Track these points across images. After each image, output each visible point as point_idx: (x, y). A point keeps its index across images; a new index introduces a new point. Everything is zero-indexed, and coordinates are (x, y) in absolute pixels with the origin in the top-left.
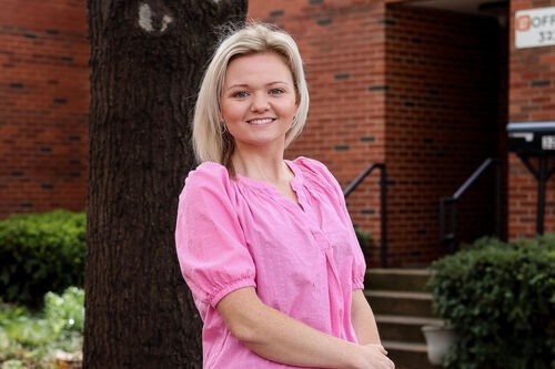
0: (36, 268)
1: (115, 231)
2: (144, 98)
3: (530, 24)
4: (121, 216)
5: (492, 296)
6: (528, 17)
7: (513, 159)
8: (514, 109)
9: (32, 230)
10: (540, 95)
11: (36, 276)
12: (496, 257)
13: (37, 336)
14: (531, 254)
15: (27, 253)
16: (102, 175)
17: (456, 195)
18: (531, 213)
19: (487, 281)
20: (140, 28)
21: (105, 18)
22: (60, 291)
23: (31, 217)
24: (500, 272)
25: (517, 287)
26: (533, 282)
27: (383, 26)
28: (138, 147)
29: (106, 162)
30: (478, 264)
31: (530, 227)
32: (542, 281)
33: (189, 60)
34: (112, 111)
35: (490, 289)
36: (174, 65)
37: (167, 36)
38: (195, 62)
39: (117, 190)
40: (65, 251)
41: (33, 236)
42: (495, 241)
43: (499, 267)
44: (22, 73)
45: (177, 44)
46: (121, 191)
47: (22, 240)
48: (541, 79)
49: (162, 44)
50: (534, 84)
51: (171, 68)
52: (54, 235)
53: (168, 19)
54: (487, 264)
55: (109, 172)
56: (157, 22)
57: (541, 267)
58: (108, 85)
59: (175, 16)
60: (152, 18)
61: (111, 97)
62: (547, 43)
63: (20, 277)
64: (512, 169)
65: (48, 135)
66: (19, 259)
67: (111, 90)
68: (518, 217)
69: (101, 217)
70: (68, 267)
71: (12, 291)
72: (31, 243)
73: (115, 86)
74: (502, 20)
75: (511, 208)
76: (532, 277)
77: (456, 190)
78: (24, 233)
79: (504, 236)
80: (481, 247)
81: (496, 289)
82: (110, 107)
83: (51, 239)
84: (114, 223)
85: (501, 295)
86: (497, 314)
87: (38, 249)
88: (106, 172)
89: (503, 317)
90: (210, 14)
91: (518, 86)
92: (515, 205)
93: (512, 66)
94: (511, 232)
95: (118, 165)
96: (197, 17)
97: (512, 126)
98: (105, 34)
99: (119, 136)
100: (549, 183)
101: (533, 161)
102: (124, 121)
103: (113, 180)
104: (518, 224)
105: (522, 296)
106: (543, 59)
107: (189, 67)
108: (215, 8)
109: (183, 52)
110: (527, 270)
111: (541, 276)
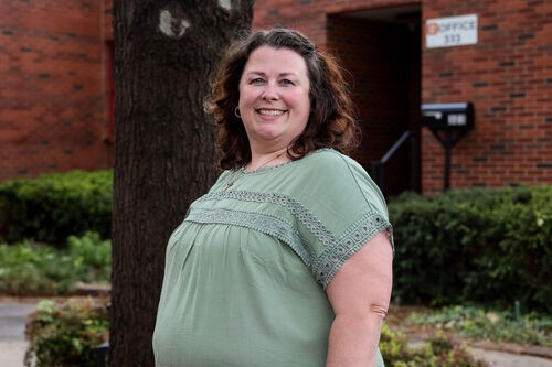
0: (60, 216)
1: (139, 212)
2: (165, 95)
3: (437, 29)
4: (145, 198)
5: (416, 238)
6: (435, 25)
7: (426, 132)
8: (425, 94)
9: (57, 185)
10: (446, 83)
11: (61, 221)
12: (419, 208)
13: (63, 271)
14: (445, 206)
15: (54, 205)
16: (127, 162)
17: (384, 159)
18: (439, 173)
19: (411, 227)
20: (161, 33)
21: (129, 23)
22: (79, 234)
23: (56, 176)
24: (421, 220)
25: (435, 231)
26: (448, 227)
27: (324, 31)
28: (160, 138)
29: (131, 150)
30: (404, 214)
31: (439, 184)
32: (455, 227)
33: (205, 61)
34: (136, 106)
35: (413, 233)
36: (192, 65)
37: (185, 39)
38: (210, 62)
39: (141, 176)
40: (83, 203)
41: (58, 191)
42: (414, 194)
43: (421, 216)
44: (49, 67)
45: (194, 46)
46: (145, 177)
47: (50, 194)
48: (446, 71)
49: (180, 46)
50: (442, 75)
51: (189, 68)
52: (74, 190)
53: (186, 24)
54: (411, 214)
55: (134, 160)
56: (176, 27)
57: (454, 216)
58: (132, 83)
59: (193, 21)
60: (172, 23)
61: (136, 93)
62: (451, 44)
63: (48, 223)
64: (424, 140)
65: (69, 113)
66: (47, 208)
67: (135, 87)
68: (429, 176)
69: (126, 199)
70: (85, 215)
71: (42, 234)
72: (57, 196)
73: (139, 83)
74: (412, 27)
75: (424, 169)
76: (447, 223)
77: (383, 155)
78: (50, 189)
79: (419, 190)
80: (404, 201)
81: (419, 234)
82: (134, 102)
83: (72, 194)
84: (139, 204)
85: (423, 238)
86: (420, 252)
87: (62, 201)
88: (131, 159)
89: (425, 254)
90: (223, 19)
91: (429, 76)
92: (427, 166)
93: (424, 61)
94: (424, 186)
95: (142, 153)
96: (212, 23)
97: (425, 106)
98: (129, 38)
99: (143, 128)
100: (454, 150)
101: (441, 133)
102: (146, 115)
103: (138, 166)
104: (429, 181)
105: (440, 238)
106: (448, 56)
107: (205, 67)
108: (227, 15)
109: (199, 53)
110: (443, 219)
111: (454, 223)
